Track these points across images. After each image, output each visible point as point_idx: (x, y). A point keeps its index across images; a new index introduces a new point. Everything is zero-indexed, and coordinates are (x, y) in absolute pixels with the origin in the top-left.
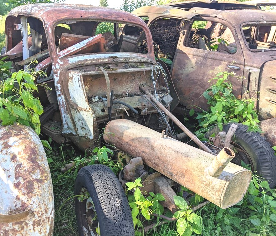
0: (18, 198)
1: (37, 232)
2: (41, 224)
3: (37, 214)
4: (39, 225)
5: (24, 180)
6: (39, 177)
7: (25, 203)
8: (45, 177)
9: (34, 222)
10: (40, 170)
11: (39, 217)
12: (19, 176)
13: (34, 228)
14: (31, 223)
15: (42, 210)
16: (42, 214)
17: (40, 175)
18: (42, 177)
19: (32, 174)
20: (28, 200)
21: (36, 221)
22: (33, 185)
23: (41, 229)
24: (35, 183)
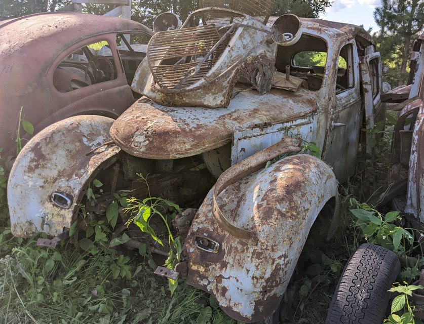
0: (253, 219)
1: (253, 264)
2: (261, 259)
3: (261, 245)
4: (258, 258)
5: (268, 204)
6: (284, 210)
7: (255, 227)
8: (292, 215)
9: (255, 250)
10: (290, 204)
11: (261, 249)
12: (266, 199)
13: (252, 257)
14: (251, 250)
15: (268, 244)
16: (266, 249)
17: (286, 209)
18: (288, 212)
19: (277, 203)
20: (259, 226)
21: (257, 251)
22: (272, 213)
23: (259, 264)
24: (275, 213)
